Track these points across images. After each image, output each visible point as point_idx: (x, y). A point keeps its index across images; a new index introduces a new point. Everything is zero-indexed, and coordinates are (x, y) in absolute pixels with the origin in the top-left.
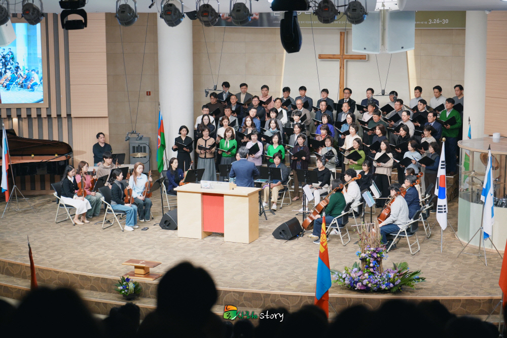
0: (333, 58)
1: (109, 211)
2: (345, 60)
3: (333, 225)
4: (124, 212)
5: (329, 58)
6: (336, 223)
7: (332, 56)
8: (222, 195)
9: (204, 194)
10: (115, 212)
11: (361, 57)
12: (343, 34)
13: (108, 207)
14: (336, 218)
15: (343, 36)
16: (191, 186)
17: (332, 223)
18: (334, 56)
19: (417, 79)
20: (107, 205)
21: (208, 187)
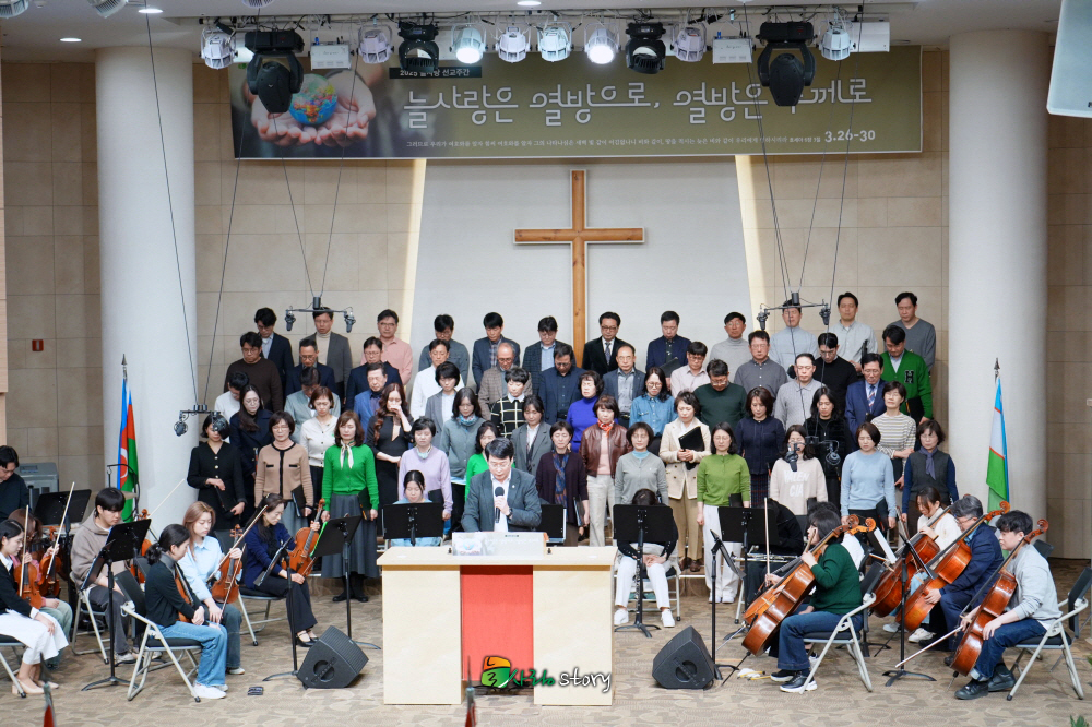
0: (555, 239)
1: (153, 642)
2: (586, 243)
3: (841, 635)
4: (198, 643)
5: (545, 239)
6: (849, 630)
7: (552, 235)
8: (527, 570)
9: (466, 570)
10: (170, 646)
11: (630, 234)
12: (579, 177)
13: (148, 632)
14: (848, 616)
15: (579, 183)
16: (425, 550)
17: (839, 628)
18: (559, 235)
19: (767, 287)
20: (145, 625)
21: (477, 549)
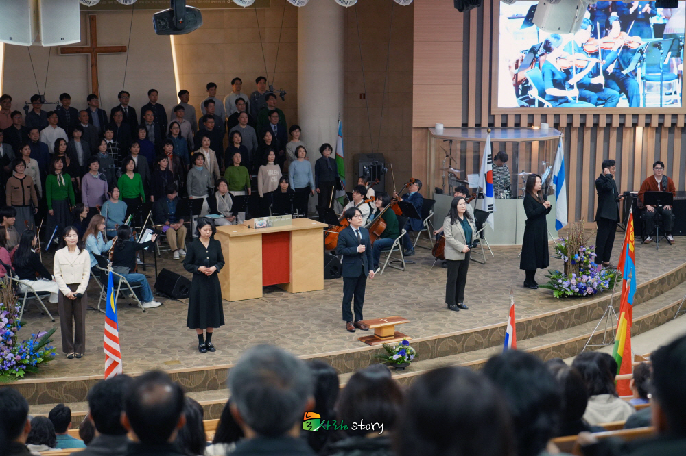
0: (82, 52)
1: (123, 286)
5: (77, 52)
7: (80, 50)
11: (121, 49)
12: (94, 19)
13: (121, 281)
17: (395, 244)
18: (84, 50)
20: (120, 277)
21: (264, 225)
